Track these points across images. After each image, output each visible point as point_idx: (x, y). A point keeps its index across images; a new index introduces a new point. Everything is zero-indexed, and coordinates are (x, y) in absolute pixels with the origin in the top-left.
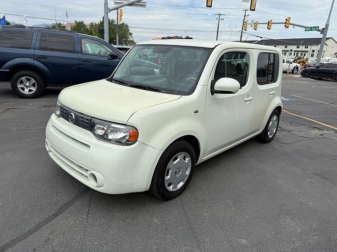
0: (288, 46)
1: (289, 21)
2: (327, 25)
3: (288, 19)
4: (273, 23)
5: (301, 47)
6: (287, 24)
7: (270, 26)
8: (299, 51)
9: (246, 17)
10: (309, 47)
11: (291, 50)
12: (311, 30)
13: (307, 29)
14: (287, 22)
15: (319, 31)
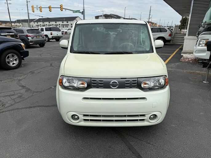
0: (57, 22)
1: (62, 6)
2: (84, 10)
3: (61, 5)
4: (52, 8)
5: (64, 22)
6: (61, 8)
7: (51, 9)
8: (64, 25)
9: (28, 3)
10: (69, 22)
11: (60, 25)
12: (76, 12)
13: (74, 12)
14: (61, 7)
15: (81, 13)
